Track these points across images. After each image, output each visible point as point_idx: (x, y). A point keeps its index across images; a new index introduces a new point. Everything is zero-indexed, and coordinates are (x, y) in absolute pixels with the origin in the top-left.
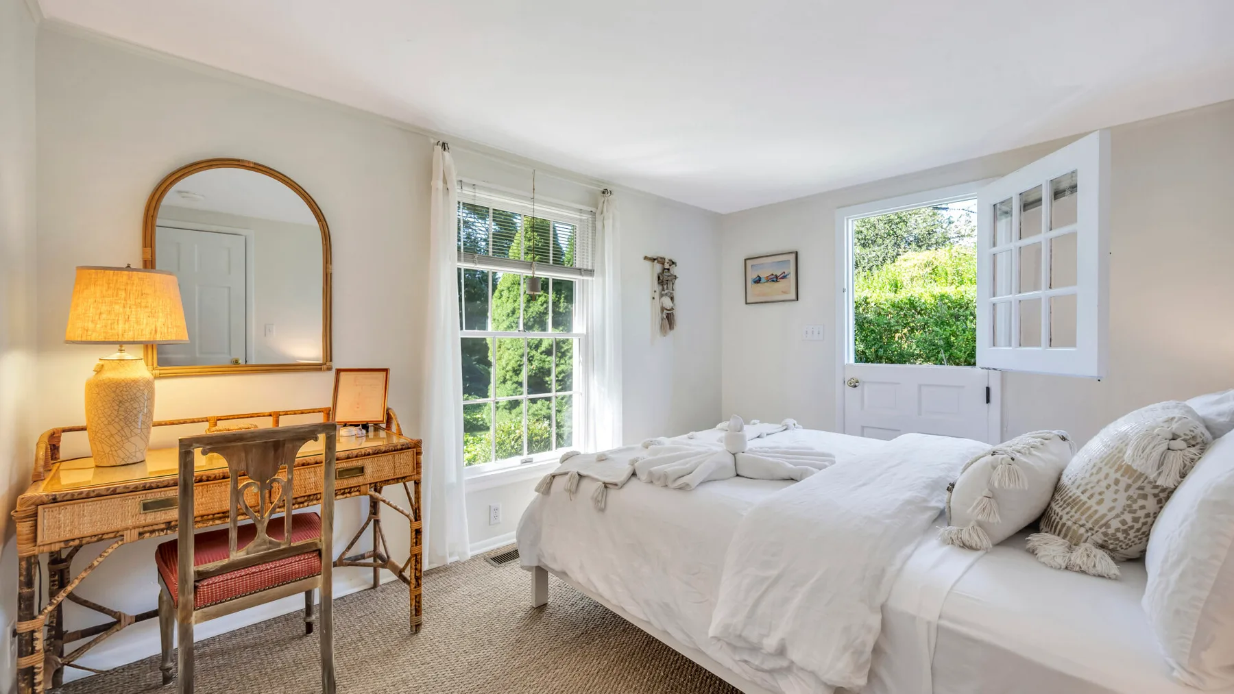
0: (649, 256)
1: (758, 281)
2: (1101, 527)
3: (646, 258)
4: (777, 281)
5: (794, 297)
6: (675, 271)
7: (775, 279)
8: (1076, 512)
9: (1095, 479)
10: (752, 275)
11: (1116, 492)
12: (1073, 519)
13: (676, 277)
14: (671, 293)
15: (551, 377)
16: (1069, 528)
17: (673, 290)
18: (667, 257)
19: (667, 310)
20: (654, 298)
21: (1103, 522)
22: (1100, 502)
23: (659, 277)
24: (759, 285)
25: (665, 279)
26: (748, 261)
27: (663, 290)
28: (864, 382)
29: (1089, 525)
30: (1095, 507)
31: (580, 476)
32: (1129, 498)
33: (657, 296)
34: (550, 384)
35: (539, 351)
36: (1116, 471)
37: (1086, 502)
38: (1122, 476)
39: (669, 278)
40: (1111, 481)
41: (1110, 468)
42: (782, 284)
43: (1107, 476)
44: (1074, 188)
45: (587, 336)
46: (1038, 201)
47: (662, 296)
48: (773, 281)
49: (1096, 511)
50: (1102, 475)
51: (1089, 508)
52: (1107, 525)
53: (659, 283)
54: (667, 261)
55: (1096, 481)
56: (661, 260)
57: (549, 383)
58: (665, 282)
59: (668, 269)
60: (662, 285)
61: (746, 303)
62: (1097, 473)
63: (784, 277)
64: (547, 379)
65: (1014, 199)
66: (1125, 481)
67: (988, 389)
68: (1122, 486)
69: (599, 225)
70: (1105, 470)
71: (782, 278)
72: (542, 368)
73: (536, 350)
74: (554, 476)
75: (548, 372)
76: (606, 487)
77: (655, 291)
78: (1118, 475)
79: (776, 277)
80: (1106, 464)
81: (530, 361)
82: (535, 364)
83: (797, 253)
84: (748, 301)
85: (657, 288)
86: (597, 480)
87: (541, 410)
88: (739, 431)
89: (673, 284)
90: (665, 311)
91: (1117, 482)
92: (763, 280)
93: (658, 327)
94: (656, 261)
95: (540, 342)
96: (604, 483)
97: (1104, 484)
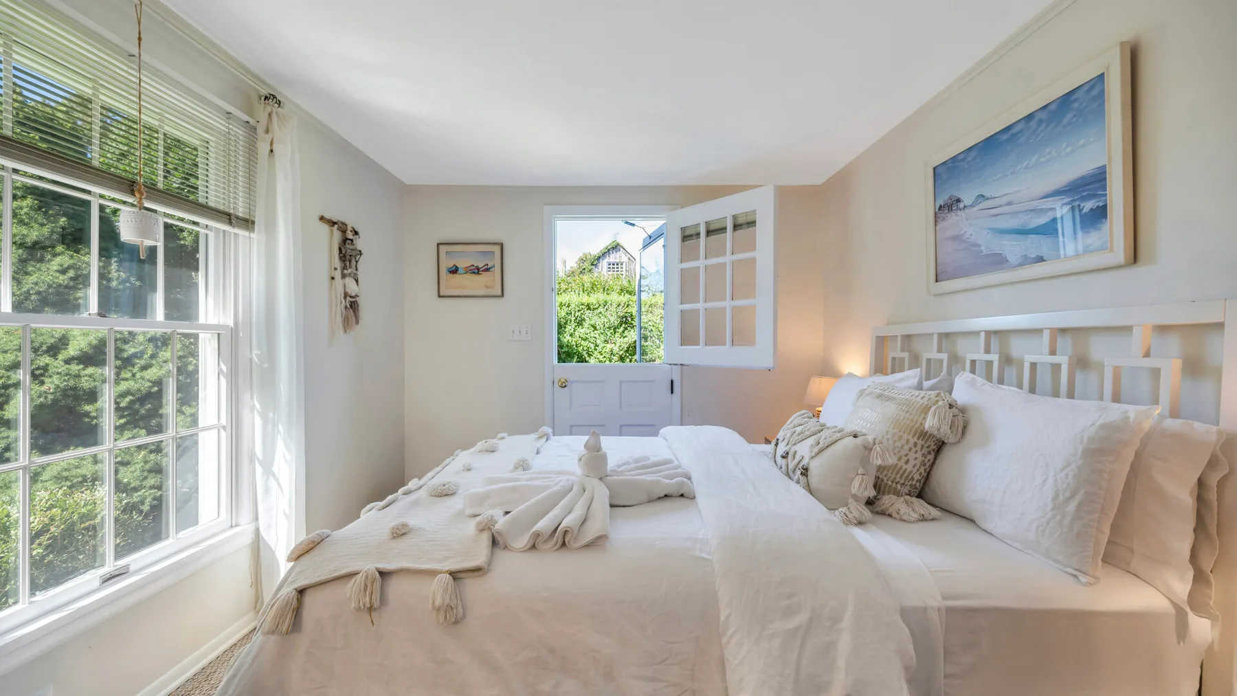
0: (327, 216)
1: (454, 271)
2: (909, 482)
3: (322, 218)
4: (478, 273)
5: (499, 293)
6: (360, 244)
7: (476, 271)
8: (892, 474)
9: (898, 444)
10: (446, 263)
11: (916, 452)
12: (891, 479)
13: (360, 253)
14: (356, 274)
15: (99, 404)
16: (890, 486)
17: (357, 270)
18: (351, 223)
19: (351, 297)
20: (333, 278)
21: (910, 477)
22: (907, 462)
23: (340, 249)
24: (456, 275)
25: (347, 255)
26: (441, 247)
27: (345, 268)
28: (572, 382)
29: (902, 481)
30: (905, 467)
31: (383, 574)
32: (923, 455)
33: (338, 274)
34: (96, 418)
35: (61, 357)
36: (914, 436)
37: (897, 464)
38: (918, 439)
39: (354, 253)
40: (911, 445)
41: (908, 434)
42: (483, 278)
43: (908, 441)
44: (752, 223)
45: (234, 331)
46: (724, 229)
47: (344, 276)
48: (474, 273)
49: (906, 470)
50: (904, 441)
51: (901, 468)
52: (912, 479)
53: (340, 258)
54: (349, 228)
55: (900, 445)
56: (343, 228)
57: (94, 414)
58: (348, 257)
59: (352, 240)
60: (344, 261)
61: (439, 296)
62: (899, 440)
63: (487, 270)
64: (88, 408)
65: (701, 225)
66: (920, 442)
67: (672, 381)
68: (919, 447)
69: (264, 148)
70: (905, 436)
71: (483, 271)
72: (74, 389)
73: (55, 356)
74: (301, 592)
75: (92, 396)
76: (455, 579)
77: (336, 269)
78: (915, 439)
79: (478, 269)
80: (904, 433)
81: (38, 376)
82: (51, 384)
83: (502, 245)
84: (441, 294)
85: (337, 263)
86: (432, 573)
87: (77, 467)
88: (598, 451)
89: (357, 262)
90: (348, 298)
91: (915, 445)
92: (460, 271)
93: (339, 319)
94: (336, 226)
95: (63, 341)
96: (451, 573)
97: (906, 447)
